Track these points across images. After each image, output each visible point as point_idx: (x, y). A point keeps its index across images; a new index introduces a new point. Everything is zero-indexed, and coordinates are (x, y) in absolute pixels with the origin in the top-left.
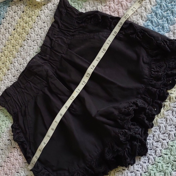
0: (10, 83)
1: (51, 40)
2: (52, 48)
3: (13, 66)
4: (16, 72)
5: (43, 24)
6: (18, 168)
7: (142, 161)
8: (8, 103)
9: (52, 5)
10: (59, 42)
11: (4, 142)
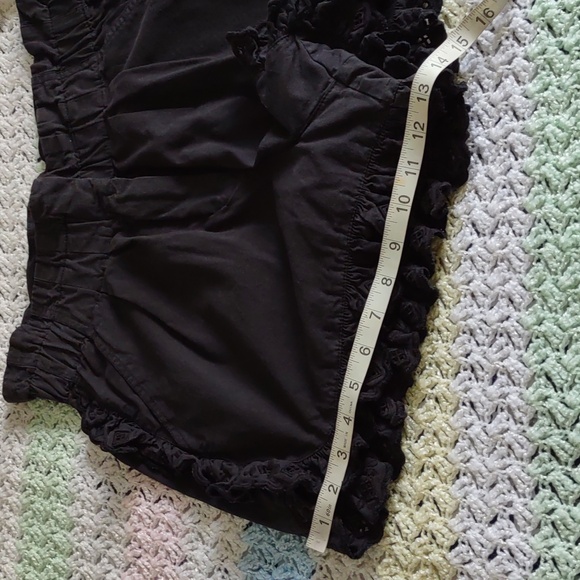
1: (53, 107)
2: (69, 126)
4: (14, 281)
5: (13, 96)
6: (175, 547)
8: (37, 372)
9: (8, 33)
10: (76, 93)
11: (91, 502)
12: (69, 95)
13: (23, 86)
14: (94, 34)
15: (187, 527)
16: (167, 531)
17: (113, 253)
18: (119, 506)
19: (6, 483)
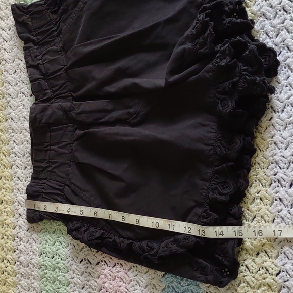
0: (27, 181)
1: (36, 67)
2: (46, 76)
3: (13, 155)
4: (24, 160)
5: (14, 64)
6: (125, 290)
7: (283, 79)
9: (8, 32)
10: (49, 59)
11: (78, 271)
12: (45, 60)
13: (19, 58)
14: (56, 28)
15: (131, 278)
16: (120, 282)
17: (76, 140)
18: (93, 271)
19: (30, 265)
